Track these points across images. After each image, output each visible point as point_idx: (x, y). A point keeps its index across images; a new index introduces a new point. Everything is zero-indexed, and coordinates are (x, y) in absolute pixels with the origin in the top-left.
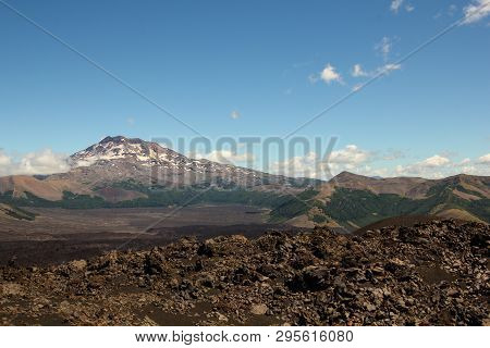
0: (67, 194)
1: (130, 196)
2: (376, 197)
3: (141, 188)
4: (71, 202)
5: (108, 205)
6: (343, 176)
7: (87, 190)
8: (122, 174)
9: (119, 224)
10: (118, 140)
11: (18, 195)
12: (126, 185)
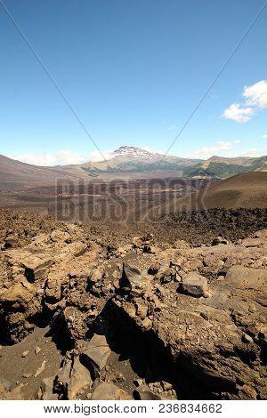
0: (109, 167)
1: (130, 168)
2: (228, 166)
3: (134, 165)
4: (110, 171)
5: (122, 171)
6: (214, 157)
7: (115, 166)
8: (127, 160)
9: (126, 178)
10: (124, 147)
11: (92, 169)
12: (128, 164)
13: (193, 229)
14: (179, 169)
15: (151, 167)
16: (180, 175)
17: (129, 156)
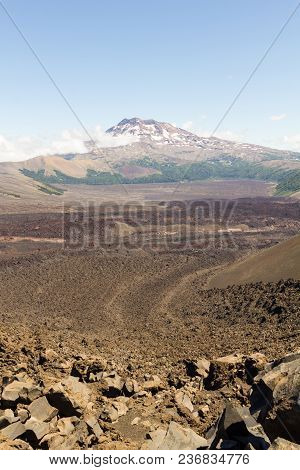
1: (146, 173)
3: (154, 165)
4: (94, 179)
5: (126, 181)
7: (106, 168)
8: (139, 153)
10: (133, 122)
11: (49, 173)
12: (142, 163)
13: (271, 329)
14: (268, 176)
15: (198, 172)
16: (270, 190)
17: (142, 144)
